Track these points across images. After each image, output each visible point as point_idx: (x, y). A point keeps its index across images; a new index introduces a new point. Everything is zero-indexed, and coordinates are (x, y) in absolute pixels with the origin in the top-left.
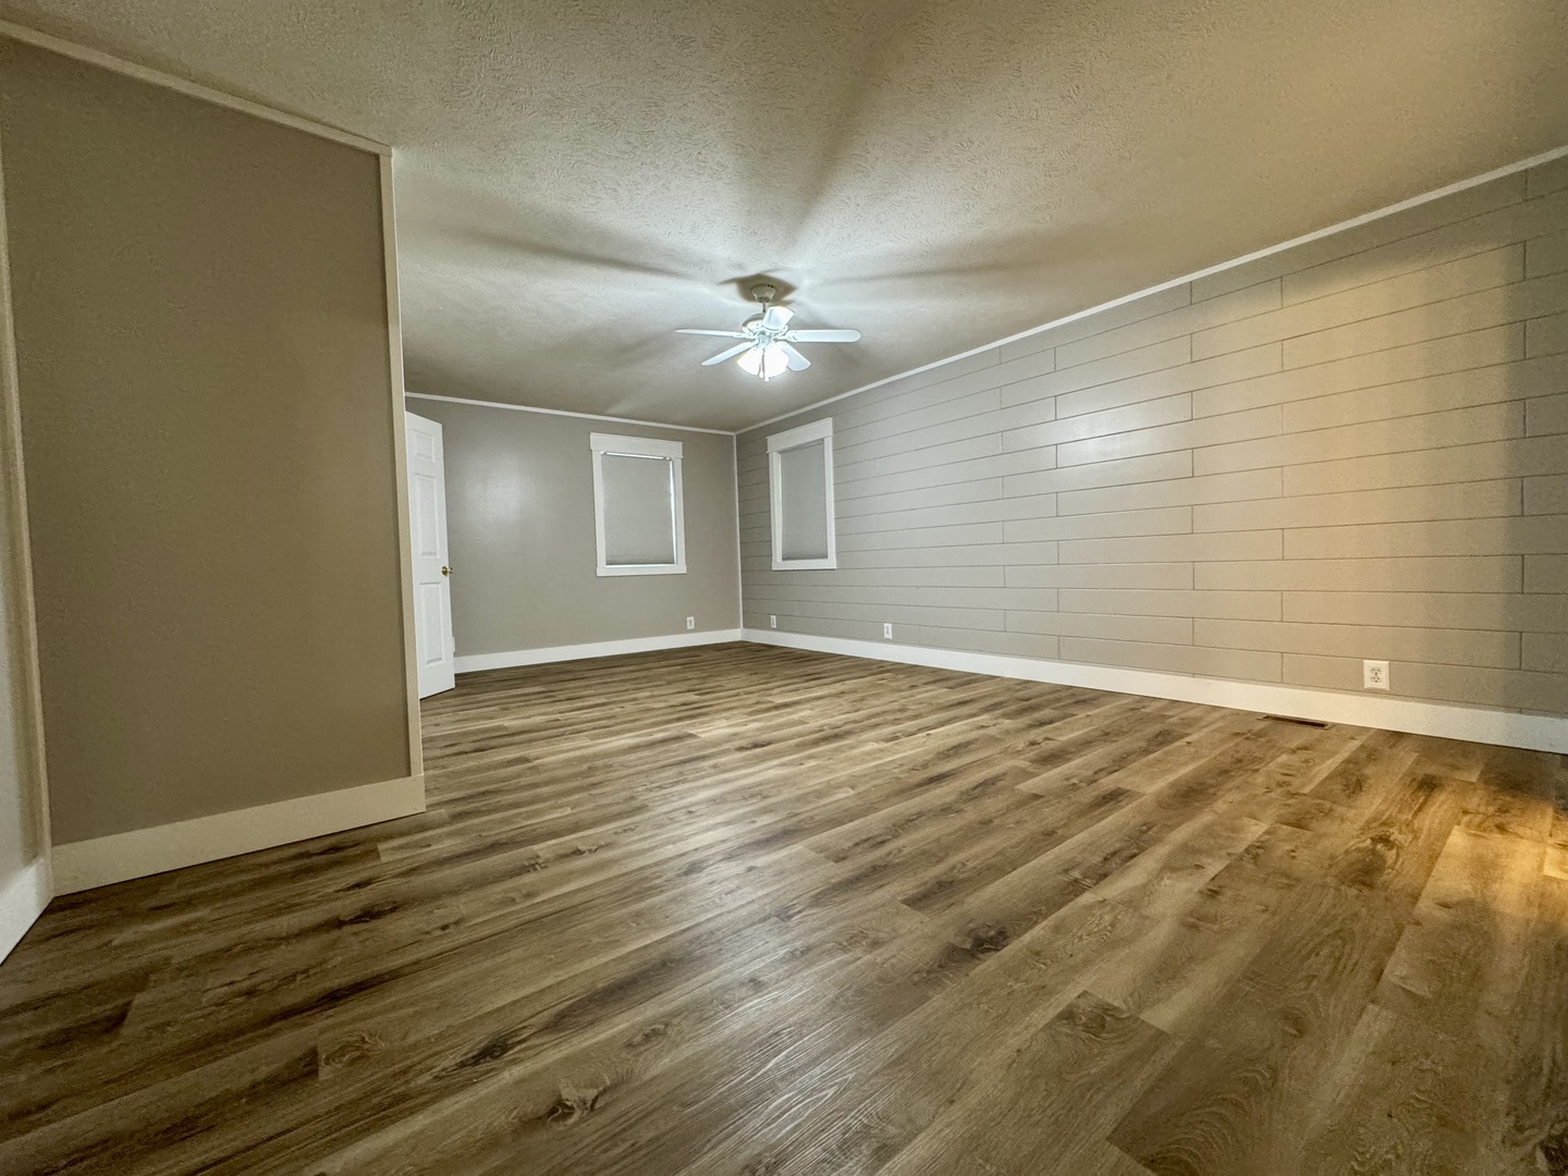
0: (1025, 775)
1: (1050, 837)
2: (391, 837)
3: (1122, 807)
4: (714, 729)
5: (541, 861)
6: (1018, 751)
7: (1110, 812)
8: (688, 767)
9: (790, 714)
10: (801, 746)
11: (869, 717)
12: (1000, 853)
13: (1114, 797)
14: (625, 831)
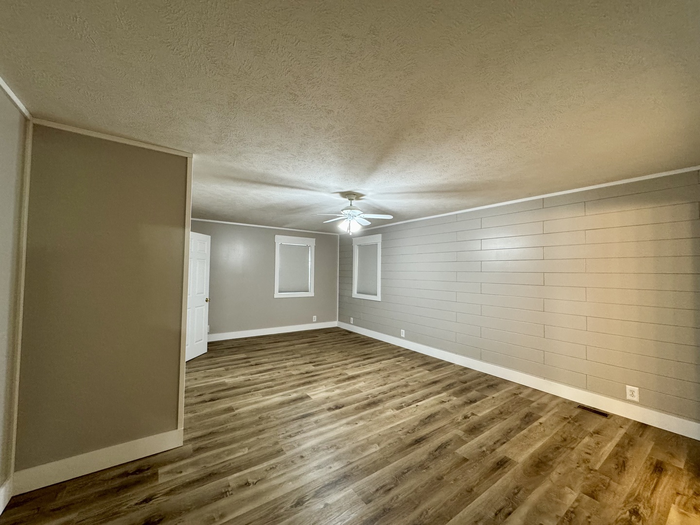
0: (461, 442)
1: (470, 493)
2: (164, 464)
3: (506, 473)
4: (319, 393)
5: (230, 489)
6: (459, 423)
7: (501, 475)
8: (304, 421)
9: (354, 384)
10: (358, 409)
11: (391, 390)
12: (445, 504)
13: (502, 464)
14: (271, 469)
